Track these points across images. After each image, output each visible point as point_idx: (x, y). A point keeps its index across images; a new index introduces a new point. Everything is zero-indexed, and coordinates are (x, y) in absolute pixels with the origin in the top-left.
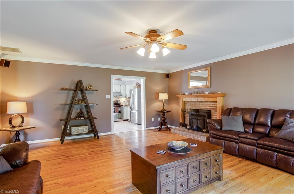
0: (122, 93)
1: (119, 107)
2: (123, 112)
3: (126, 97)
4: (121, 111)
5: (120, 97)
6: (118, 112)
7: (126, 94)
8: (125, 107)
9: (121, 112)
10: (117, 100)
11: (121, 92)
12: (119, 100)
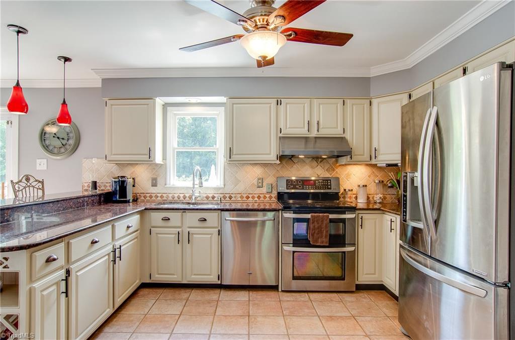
0: (354, 139)
1: (332, 216)
2: (354, 245)
3: (373, 162)
4: (343, 236)
5: (343, 160)
6: (325, 240)
7: (375, 145)
8: (369, 219)
9: (343, 245)
10: (327, 175)
11: (348, 136)
12: (338, 179)
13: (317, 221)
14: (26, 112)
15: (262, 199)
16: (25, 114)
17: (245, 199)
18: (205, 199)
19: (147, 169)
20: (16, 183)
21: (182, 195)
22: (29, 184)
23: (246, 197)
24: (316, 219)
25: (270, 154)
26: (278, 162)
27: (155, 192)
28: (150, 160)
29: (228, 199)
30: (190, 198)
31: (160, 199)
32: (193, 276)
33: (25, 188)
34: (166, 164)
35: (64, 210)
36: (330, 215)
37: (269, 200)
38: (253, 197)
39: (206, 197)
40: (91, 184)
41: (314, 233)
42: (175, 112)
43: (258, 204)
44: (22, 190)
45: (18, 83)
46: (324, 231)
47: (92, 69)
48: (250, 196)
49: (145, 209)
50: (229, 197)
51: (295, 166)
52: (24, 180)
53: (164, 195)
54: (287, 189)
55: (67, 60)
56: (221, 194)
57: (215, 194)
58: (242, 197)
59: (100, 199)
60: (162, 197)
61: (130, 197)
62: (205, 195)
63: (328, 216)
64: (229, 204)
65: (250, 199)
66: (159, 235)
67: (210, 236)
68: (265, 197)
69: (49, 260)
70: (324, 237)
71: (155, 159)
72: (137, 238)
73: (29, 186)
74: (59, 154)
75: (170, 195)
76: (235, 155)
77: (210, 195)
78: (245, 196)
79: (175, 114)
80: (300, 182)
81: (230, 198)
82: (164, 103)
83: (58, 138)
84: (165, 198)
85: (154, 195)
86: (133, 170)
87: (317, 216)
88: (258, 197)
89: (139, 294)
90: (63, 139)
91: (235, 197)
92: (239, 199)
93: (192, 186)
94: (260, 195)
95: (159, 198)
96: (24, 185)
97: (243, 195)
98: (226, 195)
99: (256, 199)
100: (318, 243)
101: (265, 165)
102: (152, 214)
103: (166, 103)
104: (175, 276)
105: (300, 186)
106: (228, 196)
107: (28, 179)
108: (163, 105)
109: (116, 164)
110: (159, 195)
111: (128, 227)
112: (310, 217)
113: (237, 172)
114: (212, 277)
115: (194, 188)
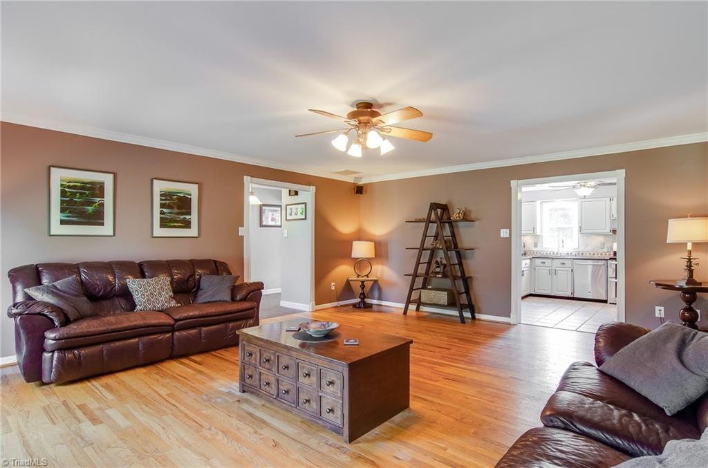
15: (604, 255)
19: (532, 238)
26: (611, 233)
28: (534, 233)
30: (557, 254)
32: (557, 292)
34: (543, 235)
39: (567, 254)
49: (533, 257)
53: (542, 251)
56: (577, 251)
65: (596, 255)
66: (540, 271)
67: (567, 272)
75: (545, 252)
76: (584, 230)
77: (570, 253)
81: (582, 254)
84: (542, 254)
85: (536, 251)
86: (524, 238)
95: (538, 254)
99: (599, 255)
101: (605, 235)
102: (536, 260)
104: (548, 291)
106: (580, 252)
110: (539, 251)
113: (587, 240)
114: (568, 293)
115: (559, 249)
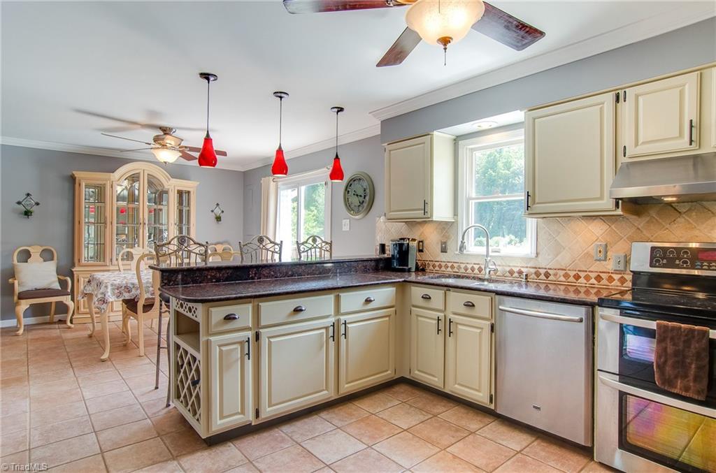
6: (695, 386)
13: (672, 339)
14: (286, 174)
15: (604, 282)
16: (285, 175)
17: (572, 279)
18: (508, 274)
19: (436, 228)
20: (303, 244)
21: (476, 267)
22: (315, 245)
23: (574, 276)
24: (670, 335)
25: (601, 198)
26: (618, 212)
27: (444, 260)
28: (425, 216)
29: (543, 277)
31: (451, 270)
32: (456, 386)
33: (310, 249)
34: (457, 221)
35: (320, 273)
36: (711, 331)
37: (619, 284)
38: (588, 278)
39: (509, 272)
40: (378, 248)
41: (665, 362)
42: (471, 147)
43: (595, 290)
44: (307, 251)
45: (280, 147)
46: (693, 366)
47: (370, 113)
48: (582, 275)
49: (405, 281)
50: (545, 275)
51: (681, 220)
52: (310, 241)
53: (455, 265)
54: (651, 266)
55: (340, 110)
56: (533, 268)
57: (523, 267)
58: (566, 276)
59: (377, 265)
60: (452, 267)
61: (412, 264)
62: (508, 269)
63: (706, 333)
64: (545, 285)
65: (582, 280)
66: (420, 318)
67: (479, 331)
68: (611, 279)
69: (229, 318)
70: (691, 377)
71: (432, 215)
72: (389, 316)
73: (315, 248)
74: (358, 212)
75: (463, 266)
76: (538, 203)
77: (516, 270)
78: (572, 273)
79: (472, 149)
80: (686, 253)
81: (547, 275)
82: (454, 137)
83: (357, 195)
84: (456, 270)
85: (443, 264)
86: (422, 230)
87: (673, 328)
88: (596, 278)
89: (394, 390)
90: (361, 196)
91: (555, 275)
92: (562, 279)
93: (485, 254)
94: (601, 274)
95: (449, 269)
96: (310, 246)
97: (569, 272)
98: (541, 271)
99: (593, 281)
100: (676, 388)
102: (412, 288)
103: (457, 137)
104: (436, 379)
105: (686, 262)
106: (542, 271)
107: (314, 241)
108: (455, 140)
109: (406, 222)
110: (450, 265)
111: (368, 301)
112: (655, 328)
113: (559, 232)
114: (481, 394)
115: (487, 256)
